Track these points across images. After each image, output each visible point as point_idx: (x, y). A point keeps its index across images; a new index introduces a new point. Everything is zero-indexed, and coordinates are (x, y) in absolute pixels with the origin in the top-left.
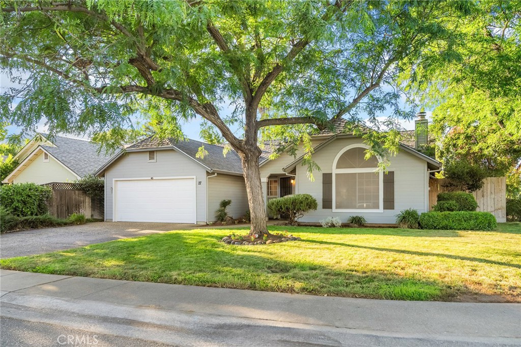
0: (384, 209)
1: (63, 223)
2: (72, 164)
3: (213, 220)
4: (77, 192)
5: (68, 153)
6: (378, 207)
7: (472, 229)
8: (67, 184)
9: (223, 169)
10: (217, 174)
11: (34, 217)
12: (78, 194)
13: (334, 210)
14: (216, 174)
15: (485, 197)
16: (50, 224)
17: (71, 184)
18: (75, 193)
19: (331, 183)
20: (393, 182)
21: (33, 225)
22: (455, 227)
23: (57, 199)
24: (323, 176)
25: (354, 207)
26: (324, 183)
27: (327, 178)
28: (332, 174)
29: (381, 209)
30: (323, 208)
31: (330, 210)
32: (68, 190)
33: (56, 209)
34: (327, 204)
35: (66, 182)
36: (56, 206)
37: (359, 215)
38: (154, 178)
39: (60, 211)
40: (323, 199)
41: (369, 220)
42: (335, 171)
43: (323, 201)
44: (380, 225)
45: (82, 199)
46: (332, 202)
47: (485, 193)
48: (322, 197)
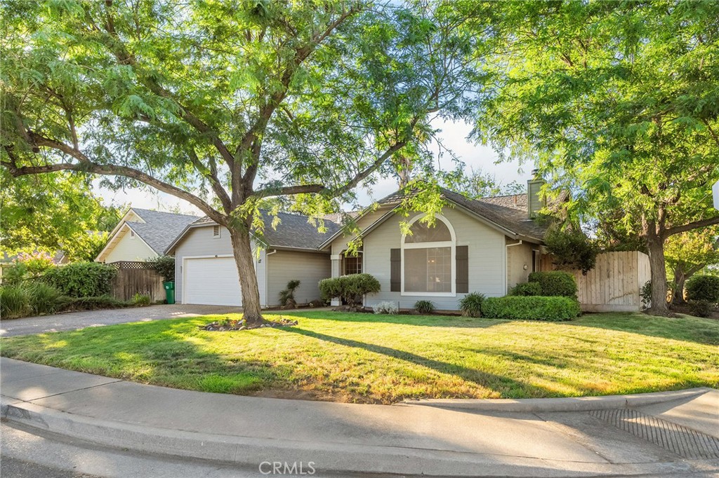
0: (457, 292)
1: (122, 304)
2: (155, 240)
3: (276, 303)
4: (148, 272)
5: (157, 229)
6: (450, 291)
7: (538, 319)
8: (137, 262)
9: (289, 244)
10: (277, 250)
11: (89, 298)
12: (150, 274)
13: (403, 293)
14: (275, 251)
15: (612, 278)
16: (109, 306)
17: (142, 263)
18: (146, 273)
19: (400, 261)
20: (467, 259)
21: (88, 307)
22: (519, 316)
23: (124, 279)
24: (391, 252)
25: (425, 290)
26: (392, 261)
27: (395, 254)
28: (400, 249)
29: (453, 293)
30: (392, 290)
31: (397, 293)
32: (138, 269)
33: (123, 290)
34: (395, 286)
35: (136, 261)
36: (123, 287)
37: (426, 300)
38: (218, 256)
39: (127, 291)
40: (391, 280)
41: (439, 306)
42: (404, 246)
43: (392, 283)
44: (453, 312)
45: (155, 279)
46: (400, 283)
47: (611, 273)
48: (390, 278)
